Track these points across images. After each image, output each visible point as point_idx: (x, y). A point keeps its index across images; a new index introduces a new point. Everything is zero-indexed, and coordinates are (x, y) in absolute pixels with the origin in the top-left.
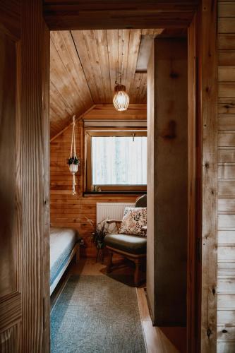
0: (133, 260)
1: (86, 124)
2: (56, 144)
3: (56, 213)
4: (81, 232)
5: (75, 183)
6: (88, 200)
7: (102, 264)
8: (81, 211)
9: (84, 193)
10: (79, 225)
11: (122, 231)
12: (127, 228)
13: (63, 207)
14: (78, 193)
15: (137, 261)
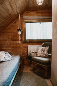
0: (44, 67)
1: (24, 18)
2: (14, 25)
3: (14, 49)
4: (22, 55)
5: (20, 38)
6: (25, 45)
7: (30, 67)
8: (22, 48)
9: (23, 42)
10: (22, 53)
11: (38, 55)
12: (40, 54)
13: (16, 47)
14: (21, 42)
15: (46, 68)
